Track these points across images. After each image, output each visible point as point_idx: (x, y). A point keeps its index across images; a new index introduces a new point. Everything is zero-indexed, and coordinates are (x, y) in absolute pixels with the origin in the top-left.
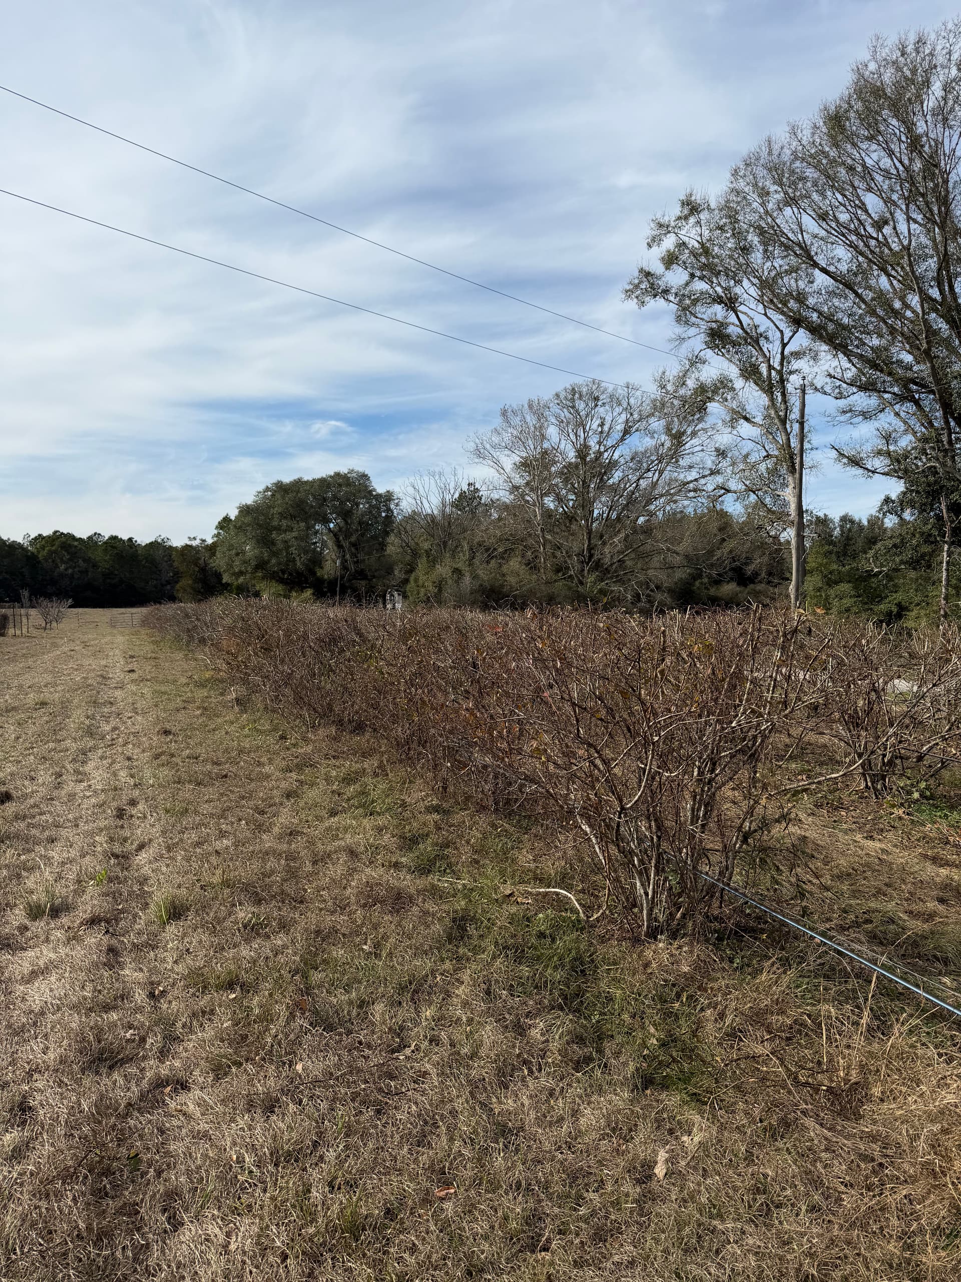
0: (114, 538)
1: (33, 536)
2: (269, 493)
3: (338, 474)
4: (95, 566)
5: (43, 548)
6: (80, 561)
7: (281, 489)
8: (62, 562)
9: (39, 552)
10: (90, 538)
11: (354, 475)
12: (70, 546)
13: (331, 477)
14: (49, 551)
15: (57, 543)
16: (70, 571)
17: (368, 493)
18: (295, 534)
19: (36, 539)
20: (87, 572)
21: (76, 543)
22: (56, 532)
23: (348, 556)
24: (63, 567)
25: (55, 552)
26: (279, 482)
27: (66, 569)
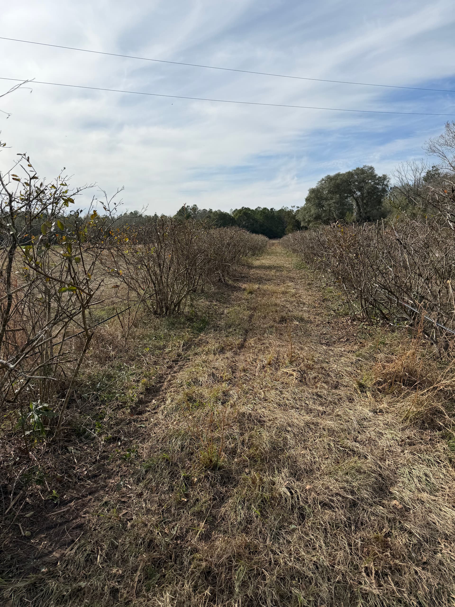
0: (265, 209)
1: (233, 210)
2: (324, 182)
3: (358, 169)
4: (257, 222)
5: (237, 214)
6: (251, 220)
7: (329, 179)
8: (244, 221)
9: (235, 217)
10: (256, 209)
11: (366, 168)
12: (247, 213)
13: (354, 170)
14: (239, 216)
15: (242, 212)
16: (247, 225)
17: (373, 176)
18: (334, 201)
19: (235, 211)
20: (253, 224)
21: (250, 212)
22: (243, 207)
23: (362, 210)
24: (244, 223)
25: (241, 216)
26: (328, 176)
27: (245, 224)
